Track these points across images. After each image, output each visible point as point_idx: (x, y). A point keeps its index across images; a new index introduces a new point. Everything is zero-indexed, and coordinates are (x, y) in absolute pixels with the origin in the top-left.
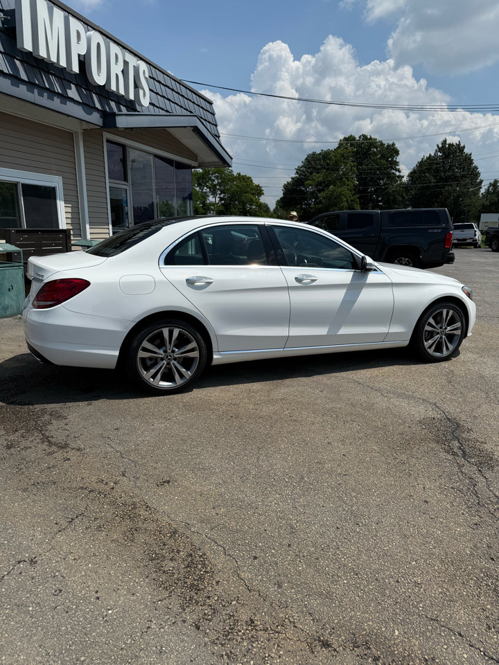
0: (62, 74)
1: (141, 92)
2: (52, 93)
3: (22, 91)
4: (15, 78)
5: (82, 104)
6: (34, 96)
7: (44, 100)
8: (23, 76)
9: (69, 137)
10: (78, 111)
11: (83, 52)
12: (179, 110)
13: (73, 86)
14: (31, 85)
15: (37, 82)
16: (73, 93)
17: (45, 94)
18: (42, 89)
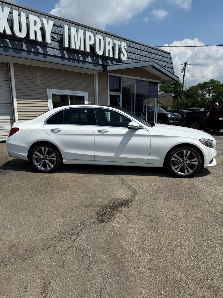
0: (84, 53)
1: (122, 55)
2: (78, 61)
3: (66, 62)
4: (63, 58)
5: (93, 63)
6: (71, 63)
7: (75, 64)
8: (66, 56)
9: (92, 76)
10: (91, 66)
11: (92, 43)
12: (147, 59)
13: (89, 57)
14: (69, 59)
15: (72, 58)
16: (89, 59)
17: (76, 62)
18: (74, 60)
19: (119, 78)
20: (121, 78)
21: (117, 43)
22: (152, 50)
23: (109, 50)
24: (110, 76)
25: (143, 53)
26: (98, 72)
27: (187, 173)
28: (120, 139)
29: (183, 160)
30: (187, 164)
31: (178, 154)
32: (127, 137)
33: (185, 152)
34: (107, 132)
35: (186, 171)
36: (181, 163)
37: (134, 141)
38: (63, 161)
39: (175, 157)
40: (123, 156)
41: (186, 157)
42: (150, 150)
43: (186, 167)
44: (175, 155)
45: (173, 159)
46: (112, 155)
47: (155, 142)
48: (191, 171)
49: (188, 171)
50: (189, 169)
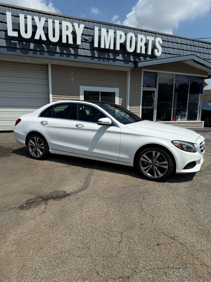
0: (114, 52)
1: (156, 50)
2: (109, 59)
3: (96, 60)
4: (93, 57)
5: (124, 61)
6: (101, 61)
7: (106, 62)
8: (96, 55)
9: (125, 73)
10: (122, 64)
11: (122, 41)
12: (189, 53)
13: (120, 55)
14: (99, 58)
15: (102, 57)
16: (120, 57)
17: (106, 60)
18: (104, 59)
19: (155, 74)
20: (158, 74)
21: (151, 39)
22: (196, 44)
23: (141, 47)
24: (144, 72)
25: (184, 47)
26: (131, 68)
27: (156, 177)
28: (93, 134)
29: (152, 161)
30: (156, 166)
31: (147, 155)
32: (100, 132)
33: (154, 153)
34: (83, 127)
35: (155, 174)
36: (150, 164)
37: (106, 137)
38: (50, 150)
39: (144, 158)
40: (95, 151)
41: (155, 158)
42: (120, 148)
43: (156, 170)
44: (144, 155)
45: (142, 159)
46: (86, 149)
47: (125, 139)
48: (161, 175)
49: (158, 175)
50: (159, 172)
